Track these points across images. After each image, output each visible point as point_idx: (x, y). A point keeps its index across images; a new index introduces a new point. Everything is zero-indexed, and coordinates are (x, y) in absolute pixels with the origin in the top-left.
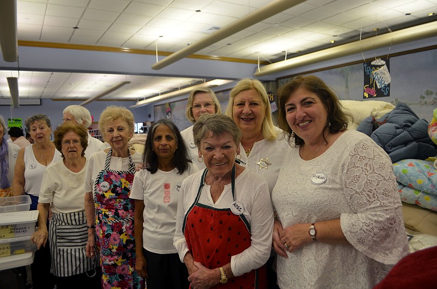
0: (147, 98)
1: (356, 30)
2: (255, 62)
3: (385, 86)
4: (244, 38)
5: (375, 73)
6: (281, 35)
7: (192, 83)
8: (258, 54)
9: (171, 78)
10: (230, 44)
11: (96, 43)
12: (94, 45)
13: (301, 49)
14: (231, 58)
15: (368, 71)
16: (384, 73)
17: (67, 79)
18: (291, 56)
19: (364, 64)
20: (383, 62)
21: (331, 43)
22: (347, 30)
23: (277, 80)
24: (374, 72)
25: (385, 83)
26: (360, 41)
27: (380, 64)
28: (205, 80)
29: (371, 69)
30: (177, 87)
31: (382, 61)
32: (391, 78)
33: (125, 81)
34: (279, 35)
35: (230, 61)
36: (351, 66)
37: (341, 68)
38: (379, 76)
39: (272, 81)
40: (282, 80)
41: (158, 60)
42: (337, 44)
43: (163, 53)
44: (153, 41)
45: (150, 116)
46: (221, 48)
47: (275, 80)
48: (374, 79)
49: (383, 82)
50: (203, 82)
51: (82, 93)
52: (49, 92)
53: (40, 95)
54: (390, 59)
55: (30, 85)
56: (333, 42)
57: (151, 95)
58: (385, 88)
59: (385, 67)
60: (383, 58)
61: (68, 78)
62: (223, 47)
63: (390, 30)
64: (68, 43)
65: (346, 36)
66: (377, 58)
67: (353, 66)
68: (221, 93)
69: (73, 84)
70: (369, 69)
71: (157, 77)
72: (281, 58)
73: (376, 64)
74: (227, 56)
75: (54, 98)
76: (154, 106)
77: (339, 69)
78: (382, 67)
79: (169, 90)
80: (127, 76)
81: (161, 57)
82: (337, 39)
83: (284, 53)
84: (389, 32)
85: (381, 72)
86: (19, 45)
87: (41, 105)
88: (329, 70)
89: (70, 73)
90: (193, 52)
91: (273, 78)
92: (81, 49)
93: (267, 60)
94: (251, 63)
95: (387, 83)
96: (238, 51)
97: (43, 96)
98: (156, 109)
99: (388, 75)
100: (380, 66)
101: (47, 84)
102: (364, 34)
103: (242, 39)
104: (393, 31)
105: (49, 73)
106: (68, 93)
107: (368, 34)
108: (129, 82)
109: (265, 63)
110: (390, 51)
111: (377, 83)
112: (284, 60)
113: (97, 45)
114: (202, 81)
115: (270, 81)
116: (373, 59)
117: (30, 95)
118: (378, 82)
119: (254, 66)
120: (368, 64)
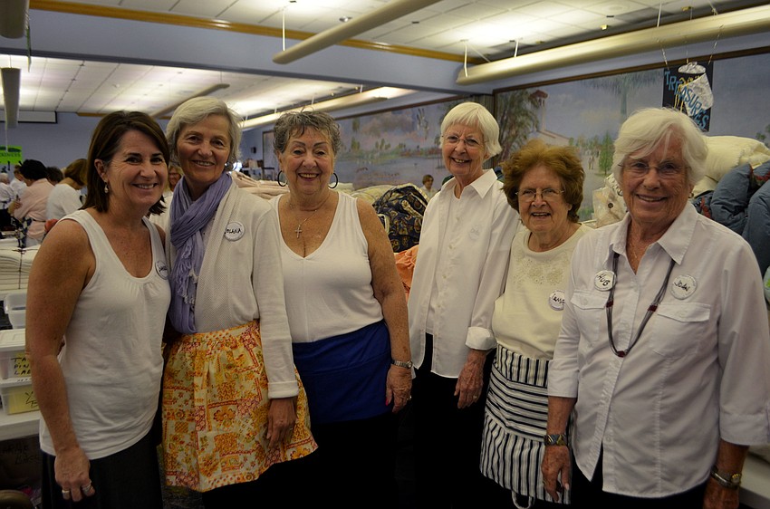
0: (251, 117)
1: (650, 8)
2: (459, 58)
3: (701, 114)
4: (446, 12)
5: (685, 88)
6: (513, 9)
7: (336, 92)
8: (465, 44)
9: (302, 80)
10: (417, 22)
11: (170, 10)
12: (167, 12)
13: (545, 38)
14: (414, 49)
15: (671, 83)
16: (702, 90)
17: (109, 76)
18: (526, 49)
19: (665, 70)
20: (702, 69)
21: (601, 30)
22: (634, 7)
23: (496, 92)
24: (682, 86)
25: (703, 107)
26: (658, 28)
27: (694, 72)
28: (362, 86)
29: (678, 80)
30: (308, 99)
31: (699, 67)
32: (714, 99)
33: (220, 82)
34: (510, 9)
35: (413, 54)
36: (633, 74)
37: (616, 76)
38: (691, 94)
39: (486, 95)
40: (504, 94)
41: (285, 47)
42: (611, 32)
43: (294, 34)
44: (277, 10)
45: (255, 150)
46: (399, 29)
47: (491, 93)
48: (681, 98)
49: (698, 105)
50: (357, 92)
51: (133, 103)
52: (73, 100)
53: (56, 105)
54: (715, 62)
55: (39, 84)
56: (604, 28)
57: (259, 112)
58: (702, 117)
59: (704, 78)
60: (701, 61)
61: (111, 74)
62: (402, 28)
63: (714, 10)
64: (118, 6)
65: (631, 18)
66: (692, 60)
67: (638, 73)
68: (390, 113)
69: (118, 86)
70: (673, 80)
71: (276, 78)
72: (506, 53)
73: (687, 72)
74: (407, 45)
75: (81, 111)
76: (264, 133)
77: (611, 79)
78: (699, 78)
79: (292, 103)
80: (223, 73)
81: (290, 41)
82: (613, 22)
83: (512, 45)
84: (712, 14)
85: (696, 88)
86: (31, 7)
87: (57, 122)
88: (592, 80)
89: (115, 65)
90: (351, 35)
91: (488, 89)
92: (141, 19)
93: (481, 55)
94: (450, 60)
95: (706, 108)
96: (429, 36)
97: (62, 107)
98: (267, 138)
99: (708, 93)
100: (694, 76)
101: (71, 83)
102: (665, 15)
103: (441, 13)
104: (720, 13)
105: (77, 62)
106: (109, 103)
107: (670, 17)
108: (225, 86)
109: (476, 61)
110: (716, 49)
111: (687, 106)
112: (513, 56)
113: (171, 12)
114: (355, 89)
115: (483, 94)
116: (683, 62)
117: (38, 104)
118: (690, 106)
119: (456, 65)
120: (673, 71)
